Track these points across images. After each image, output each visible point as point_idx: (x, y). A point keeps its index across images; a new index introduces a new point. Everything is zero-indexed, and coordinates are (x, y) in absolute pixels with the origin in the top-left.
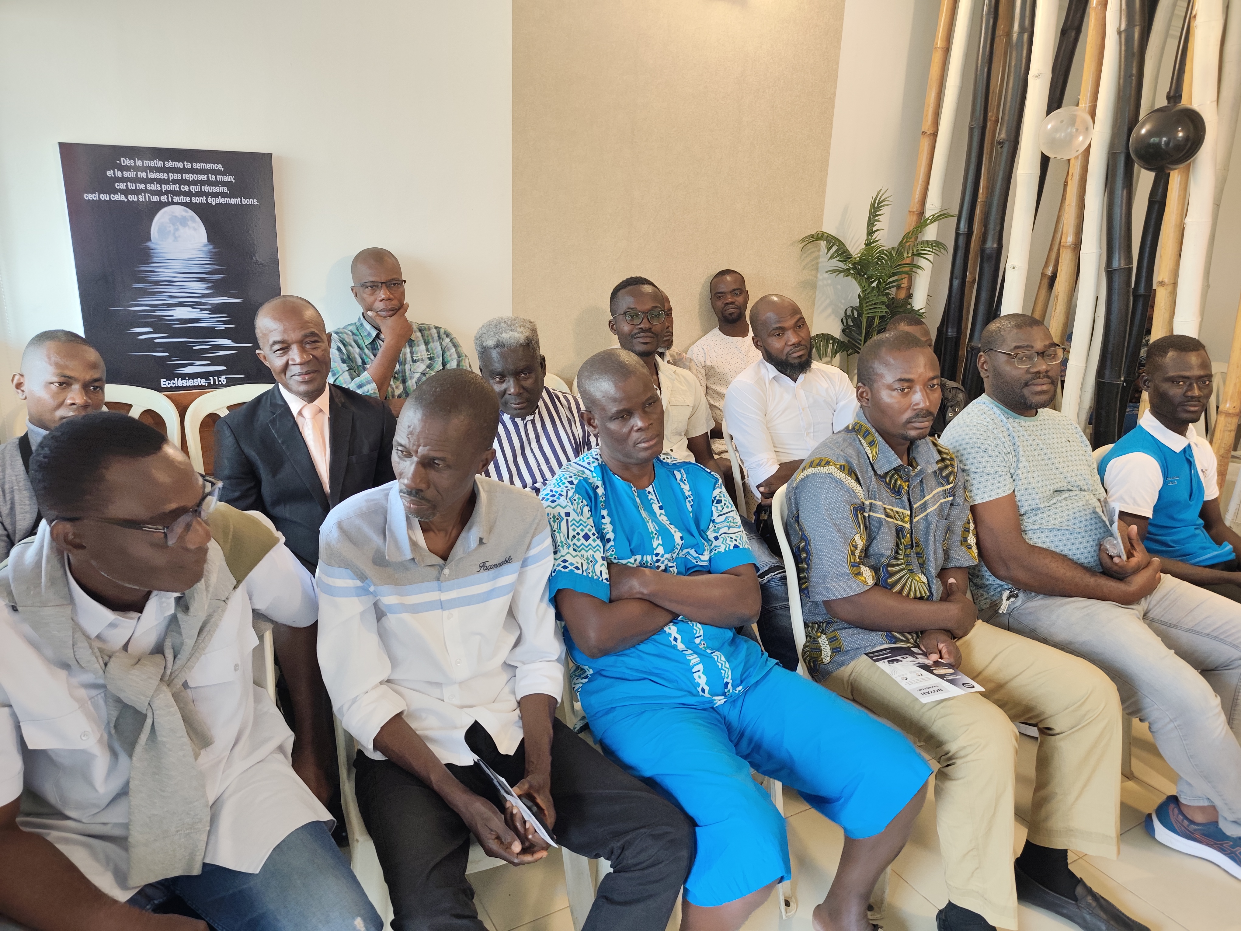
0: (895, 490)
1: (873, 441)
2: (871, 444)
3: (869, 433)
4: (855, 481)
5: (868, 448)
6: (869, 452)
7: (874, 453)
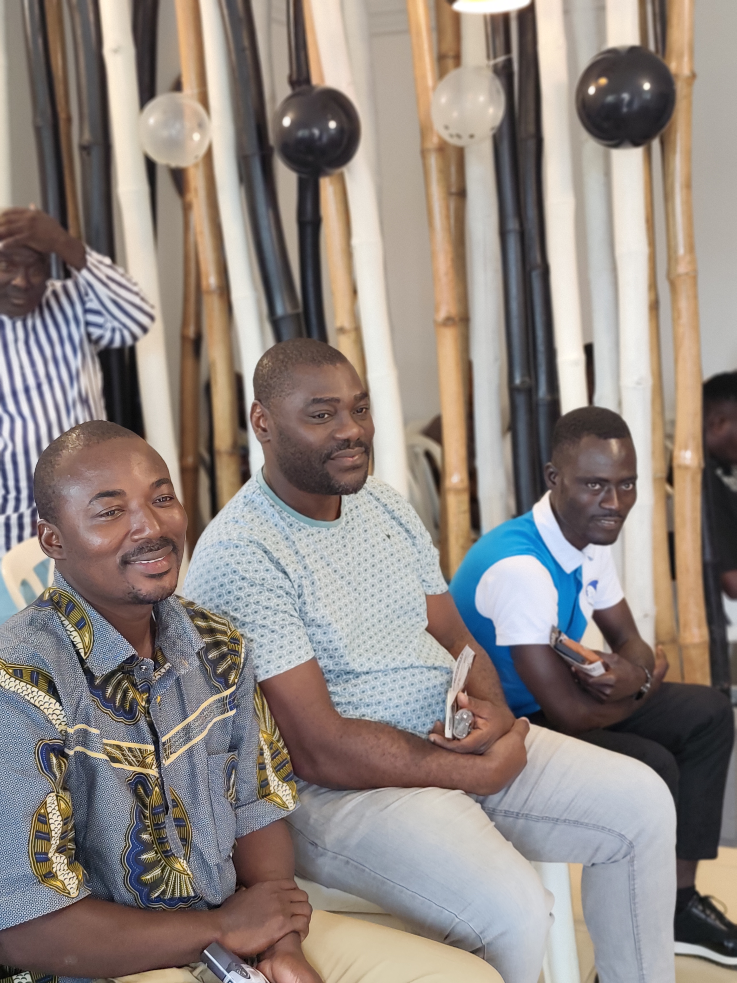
0: (125, 710)
1: (83, 618)
2: (80, 625)
3: (74, 606)
4: (48, 692)
5: (75, 634)
6: (77, 640)
7: (87, 640)
